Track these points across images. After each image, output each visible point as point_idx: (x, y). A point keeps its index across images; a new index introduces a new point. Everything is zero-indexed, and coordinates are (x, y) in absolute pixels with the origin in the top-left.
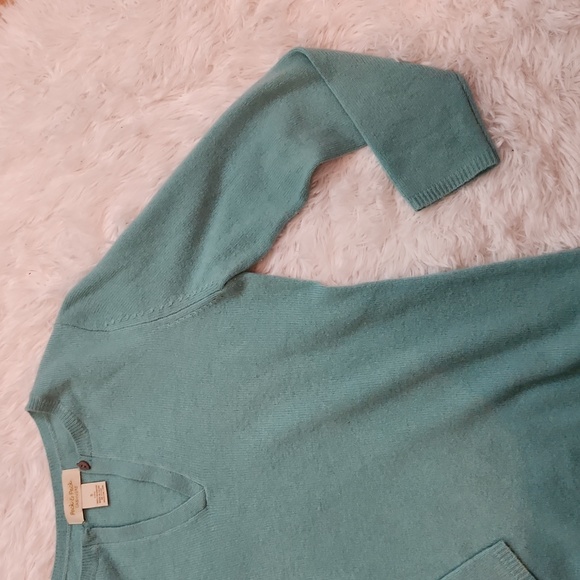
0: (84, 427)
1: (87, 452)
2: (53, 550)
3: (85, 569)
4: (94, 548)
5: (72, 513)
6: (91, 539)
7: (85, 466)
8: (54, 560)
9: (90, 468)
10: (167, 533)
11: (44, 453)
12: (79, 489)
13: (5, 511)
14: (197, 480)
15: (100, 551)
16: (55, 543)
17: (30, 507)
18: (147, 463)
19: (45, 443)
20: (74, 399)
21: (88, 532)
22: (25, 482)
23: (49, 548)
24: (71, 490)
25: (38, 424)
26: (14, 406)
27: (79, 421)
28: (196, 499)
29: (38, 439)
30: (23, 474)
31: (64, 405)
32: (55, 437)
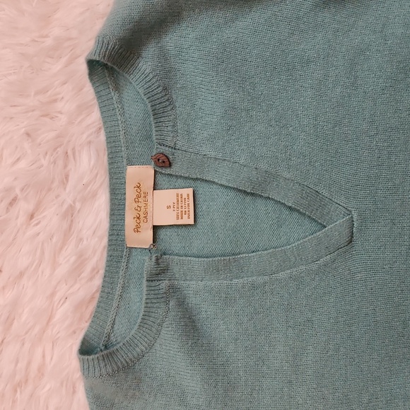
0: (170, 101)
1: (169, 140)
2: (98, 282)
3: (147, 314)
4: (164, 284)
5: (137, 230)
6: (160, 270)
7: (163, 162)
8: (98, 295)
9: (170, 165)
10: (281, 275)
11: (102, 137)
12: (149, 198)
13: (32, 216)
14: (341, 200)
15: (173, 290)
16: (102, 272)
17: (70, 214)
18: (263, 166)
19: (105, 123)
20: (163, 56)
21: (157, 259)
22: (67, 177)
23: (91, 279)
24: (139, 197)
25: (97, 93)
26: (64, 60)
27: (165, 89)
28: (337, 227)
29: (96, 115)
30: (65, 166)
31: (147, 63)
32: (123, 114)
